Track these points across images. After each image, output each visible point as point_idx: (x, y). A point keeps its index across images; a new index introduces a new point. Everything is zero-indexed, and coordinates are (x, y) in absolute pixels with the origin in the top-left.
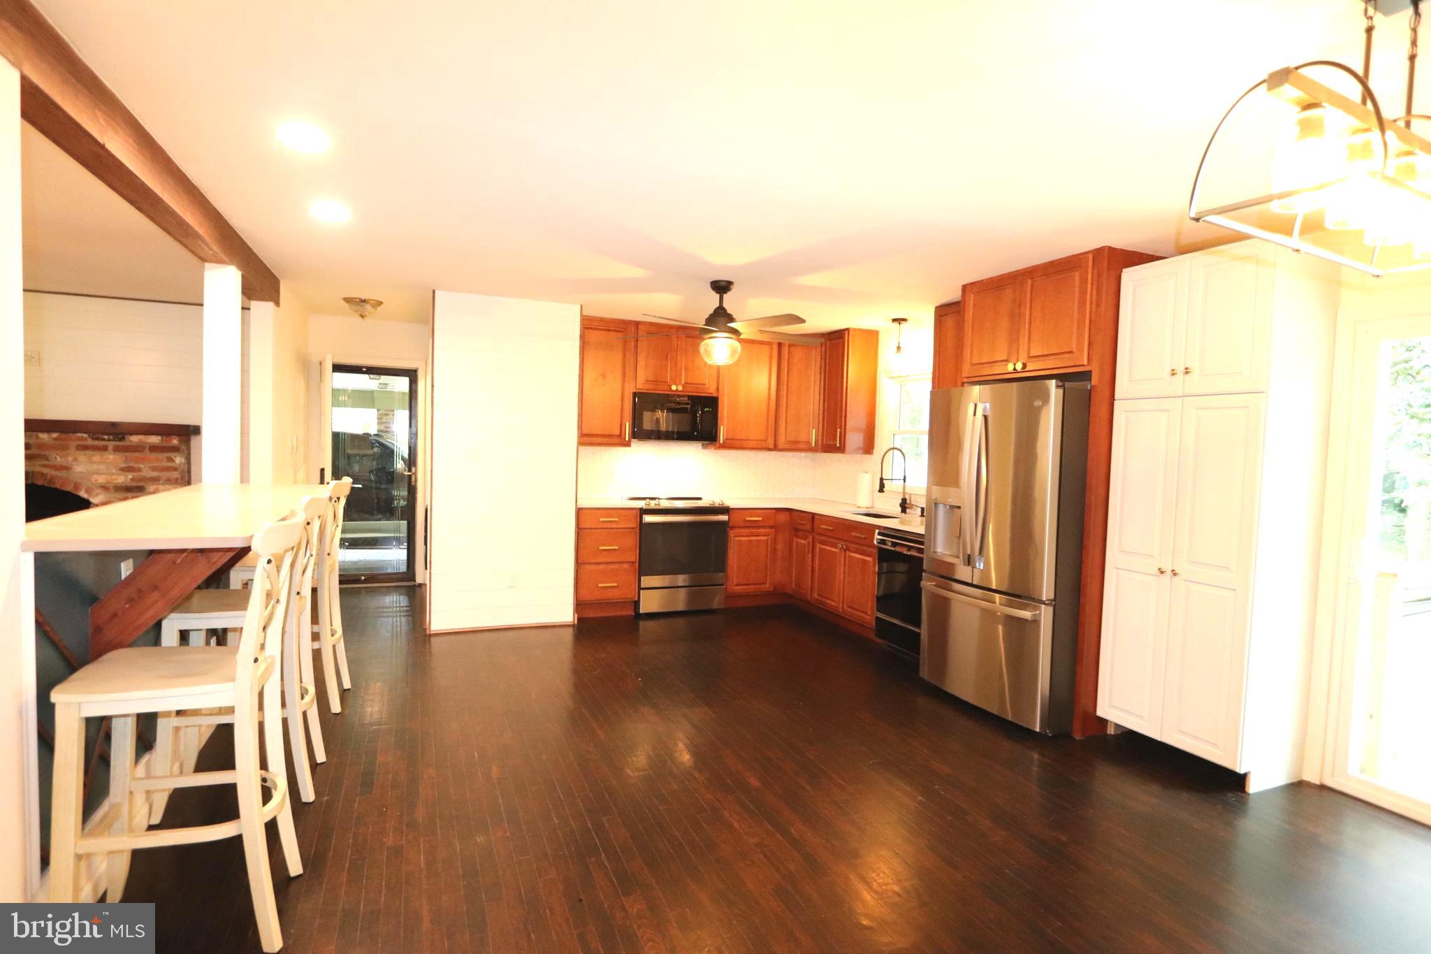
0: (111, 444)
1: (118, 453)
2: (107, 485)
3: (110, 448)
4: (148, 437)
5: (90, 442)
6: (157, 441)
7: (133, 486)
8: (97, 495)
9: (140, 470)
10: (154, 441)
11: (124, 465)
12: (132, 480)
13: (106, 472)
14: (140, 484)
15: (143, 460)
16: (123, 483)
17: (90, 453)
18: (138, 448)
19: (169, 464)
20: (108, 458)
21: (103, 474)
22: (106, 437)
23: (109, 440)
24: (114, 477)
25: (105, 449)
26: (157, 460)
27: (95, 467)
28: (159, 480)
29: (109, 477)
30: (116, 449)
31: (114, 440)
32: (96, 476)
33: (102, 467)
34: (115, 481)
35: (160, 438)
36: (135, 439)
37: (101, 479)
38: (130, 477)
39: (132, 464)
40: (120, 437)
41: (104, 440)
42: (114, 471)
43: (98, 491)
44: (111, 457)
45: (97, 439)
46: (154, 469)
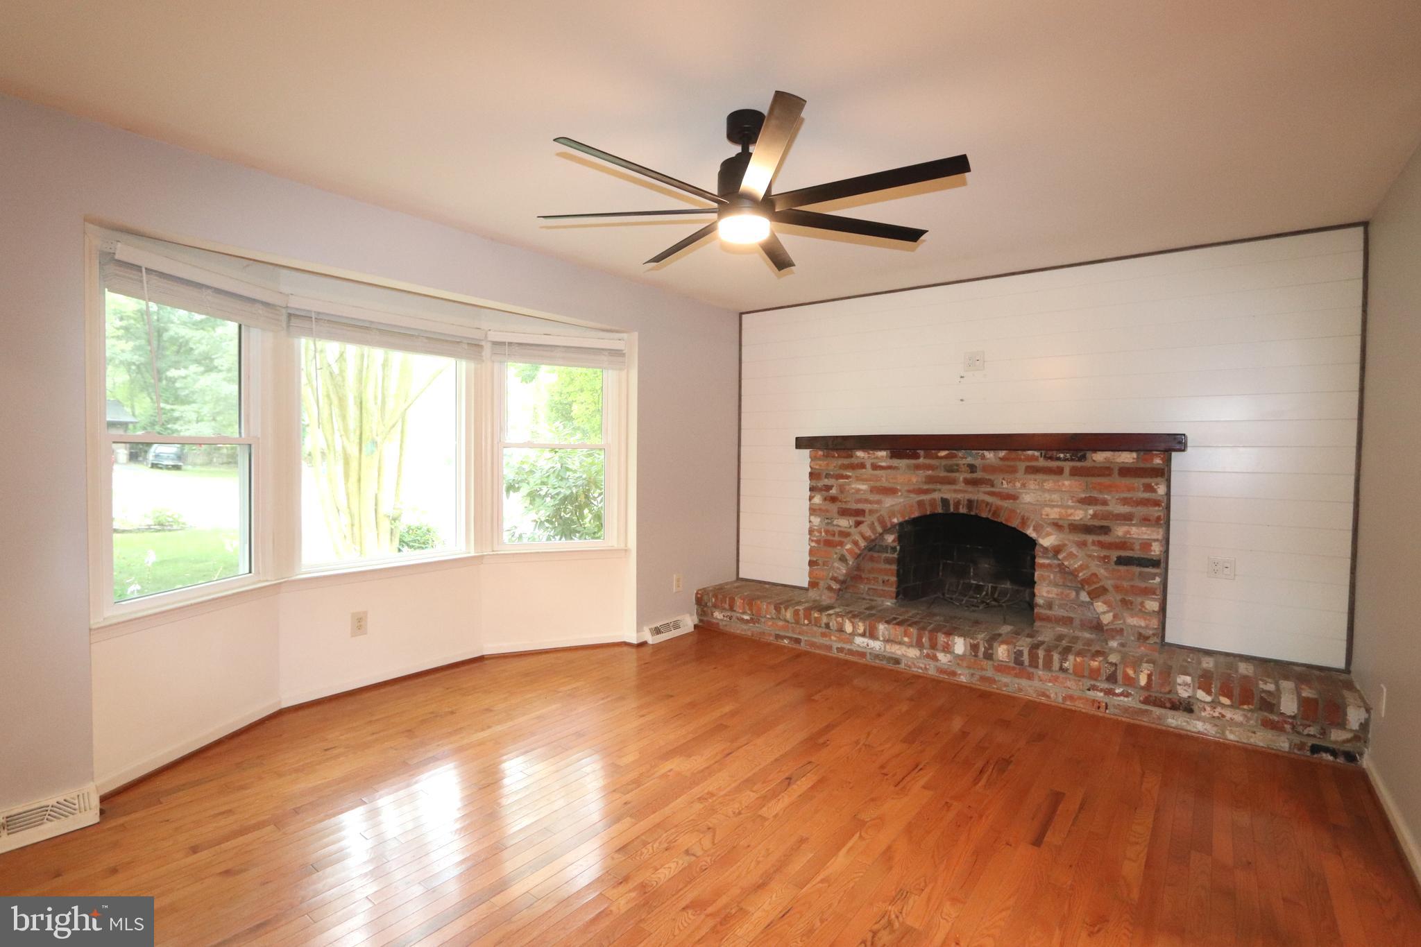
0: (1067, 466)
1: (1076, 478)
2: (1061, 523)
3: (1067, 471)
4: (1117, 453)
5: (1042, 463)
6: (1131, 461)
7: (1095, 526)
8: (1048, 534)
9: (1105, 503)
10: (1126, 461)
11: (1083, 496)
12: (1094, 516)
13: (1060, 503)
14: (1104, 523)
15: (1109, 488)
16: (1081, 519)
17: (1040, 477)
18: (1105, 471)
19: (1147, 495)
20: (1063, 484)
21: (1057, 506)
22: (1062, 456)
23: (1065, 460)
24: (1070, 511)
25: (1059, 471)
26: (1130, 489)
27: (1047, 496)
28: (1131, 520)
29: (1063, 511)
30: (1075, 473)
31: (1072, 460)
32: (1047, 510)
33: (1055, 497)
34: (1070, 518)
35: (1134, 455)
36: (1100, 457)
37: (1054, 514)
38: (1091, 512)
39: (1095, 494)
40: (1079, 454)
41: (1059, 459)
42: (1070, 503)
43: (1049, 529)
44: (1067, 483)
45: (1051, 458)
46: (1125, 501)
